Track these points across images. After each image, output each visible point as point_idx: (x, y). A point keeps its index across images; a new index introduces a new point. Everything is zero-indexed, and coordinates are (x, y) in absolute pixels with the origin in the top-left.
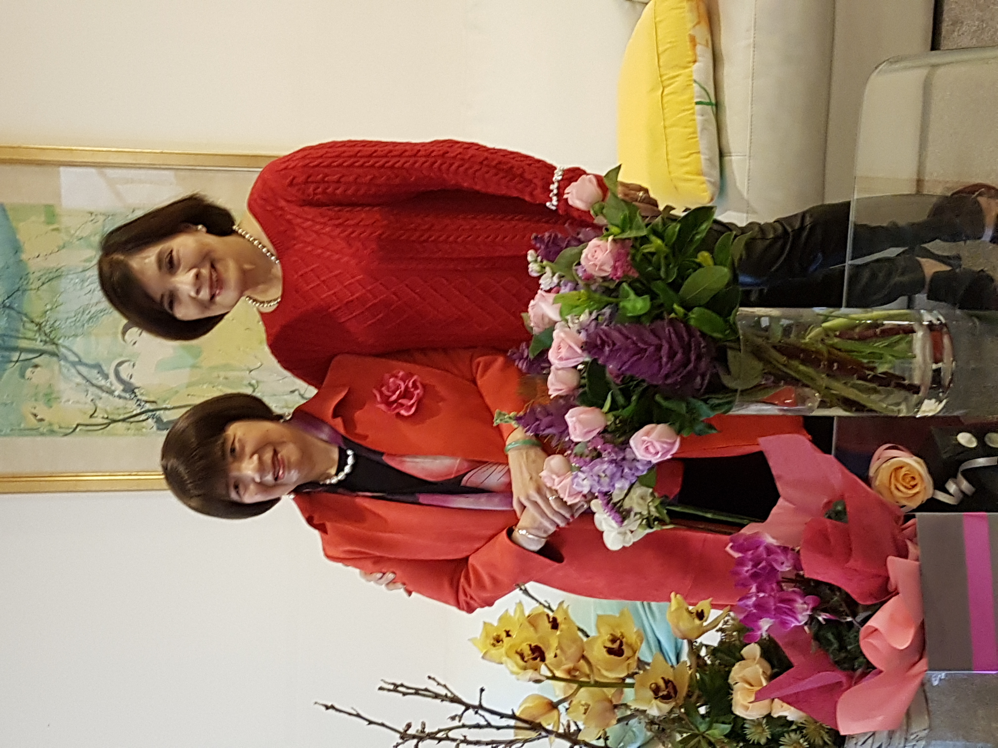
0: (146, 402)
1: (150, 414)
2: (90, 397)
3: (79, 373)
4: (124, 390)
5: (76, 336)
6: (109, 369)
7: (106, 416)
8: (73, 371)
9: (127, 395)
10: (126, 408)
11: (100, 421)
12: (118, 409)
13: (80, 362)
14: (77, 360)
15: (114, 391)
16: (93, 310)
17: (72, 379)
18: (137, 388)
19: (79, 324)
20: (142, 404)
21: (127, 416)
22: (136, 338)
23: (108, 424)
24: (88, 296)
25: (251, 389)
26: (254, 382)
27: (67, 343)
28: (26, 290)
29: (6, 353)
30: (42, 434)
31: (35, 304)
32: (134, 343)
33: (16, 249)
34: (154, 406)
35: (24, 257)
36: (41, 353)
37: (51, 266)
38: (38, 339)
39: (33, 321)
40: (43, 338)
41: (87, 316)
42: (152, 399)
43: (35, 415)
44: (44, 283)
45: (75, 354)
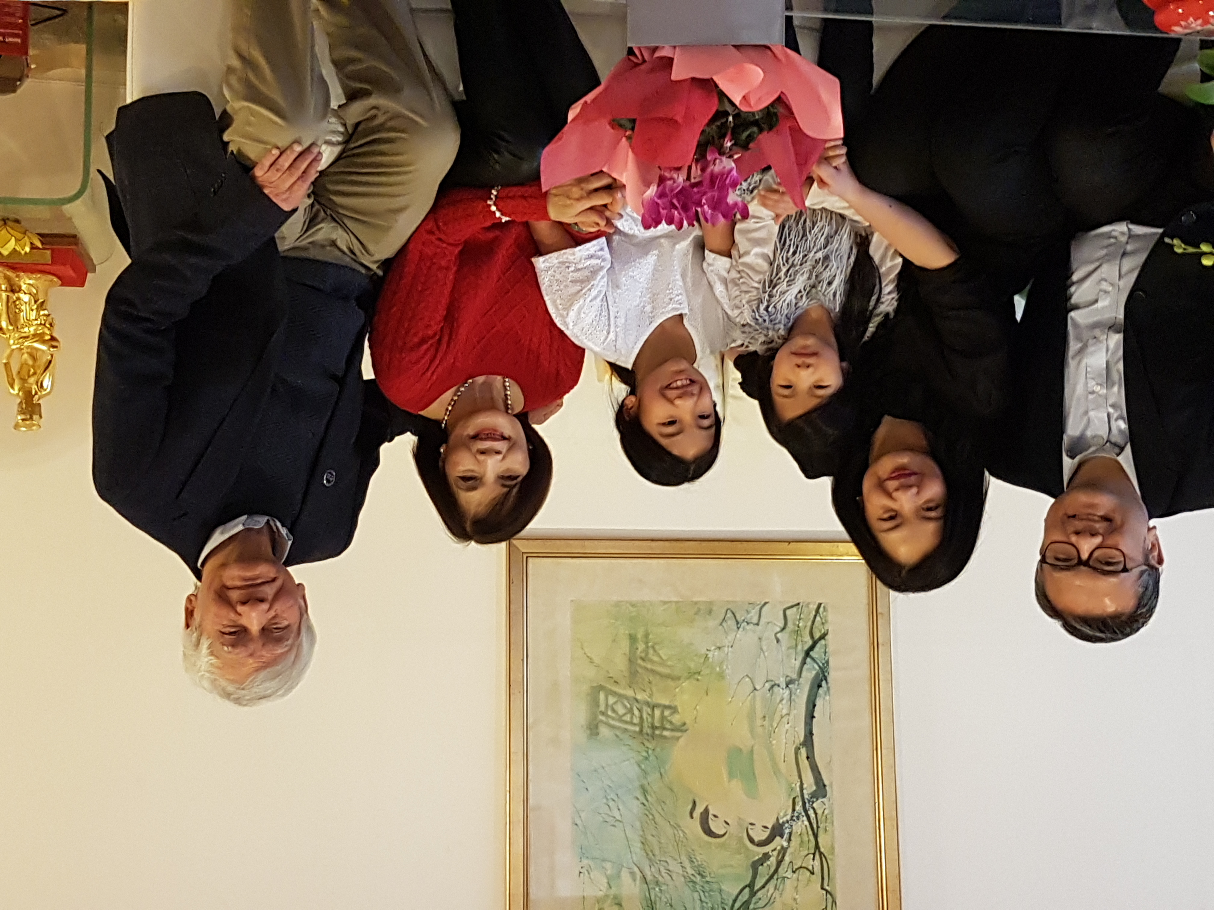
0: (794, 810)
1: (807, 805)
2: (789, 874)
3: (763, 887)
4: (782, 837)
5: (721, 891)
6: (758, 854)
7: (812, 856)
8: (759, 894)
9: (788, 831)
10: (800, 835)
11: (817, 863)
12: (803, 842)
14: (747, 890)
15: (782, 847)
16: (690, 871)
17: (769, 895)
18: (778, 819)
19: (707, 887)
20: (796, 814)
21: (810, 832)
22: (721, 820)
23: (821, 854)
24: (674, 876)
25: (776, 689)
26: (768, 685)
27: (731, 902)
32: (727, 823)
34: (799, 800)
41: (698, 878)
42: (790, 804)
45: (742, 890)
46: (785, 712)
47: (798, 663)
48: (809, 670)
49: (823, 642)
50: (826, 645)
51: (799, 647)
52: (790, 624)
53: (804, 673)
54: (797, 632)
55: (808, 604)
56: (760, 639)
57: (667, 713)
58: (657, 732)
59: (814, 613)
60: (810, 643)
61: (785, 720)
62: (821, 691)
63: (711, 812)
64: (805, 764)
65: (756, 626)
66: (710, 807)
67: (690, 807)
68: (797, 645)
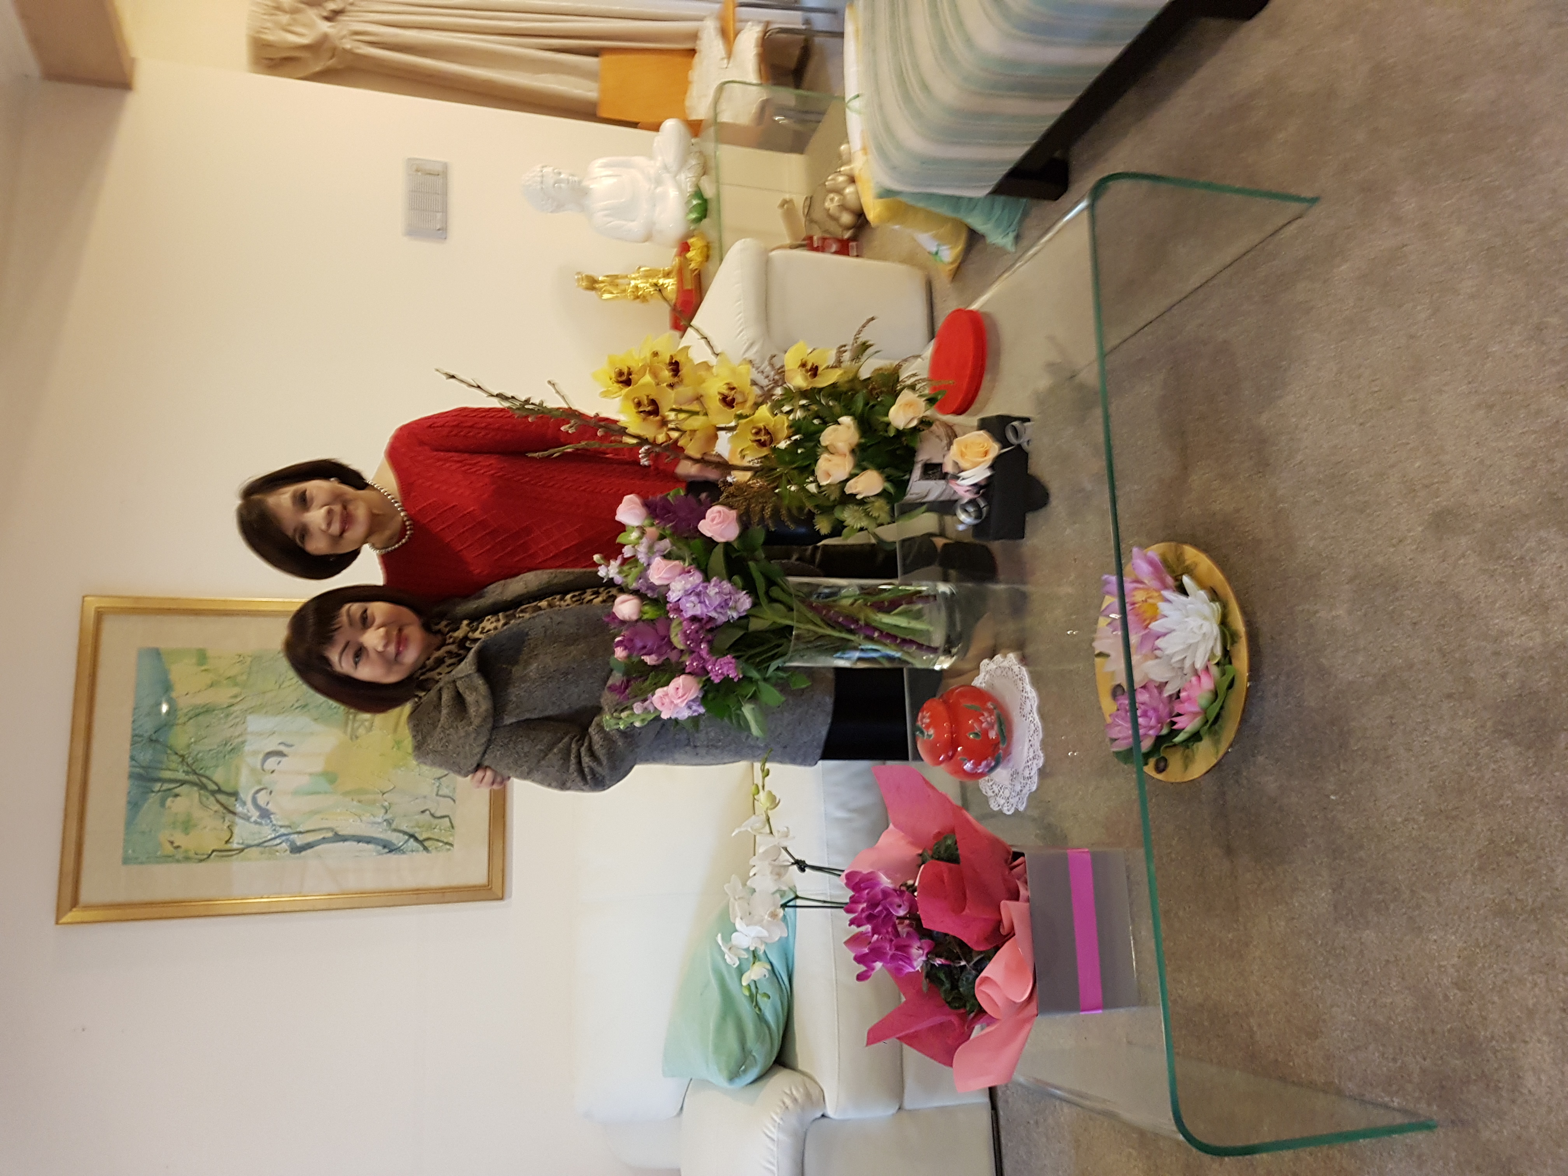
0: (281, 827)
1: (284, 838)
2: (227, 823)
3: (218, 801)
4: (259, 817)
5: (216, 766)
6: (246, 797)
7: (241, 841)
8: (212, 799)
9: (264, 822)
10: (260, 833)
11: (235, 846)
12: (254, 834)
13: (220, 791)
15: (251, 817)
16: (235, 742)
17: (211, 807)
18: (272, 814)
19: (221, 755)
20: (278, 828)
21: (262, 840)
22: (275, 767)
23: (243, 850)
24: (231, 729)
25: (383, 811)
26: (386, 804)
27: (208, 773)
28: (173, 725)
29: (149, 784)
30: (178, 861)
31: (180, 738)
32: (273, 772)
33: (167, 687)
34: (289, 830)
35: (174, 695)
36: (183, 783)
37: (199, 702)
38: (181, 771)
39: (176, 754)
40: (186, 768)
41: (228, 748)
42: (287, 823)
43: (172, 843)
44: (190, 718)
45: (216, 784)
46: (364, 818)
47: (404, 828)
48: (398, 838)
49: (421, 848)
50: (418, 851)
51: (417, 829)
52: (437, 821)
53: (396, 834)
54: (430, 827)
55: (452, 835)
56: (425, 797)
57: (367, 724)
58: (351, 717)
59: (445, 840)
60: (421, 838)
61: (357, 819)
62: (380, 848)
63: (284, 759)
64: (319, 836)
65: (434, 794)
66: (286, 758)
67: (289, 742)
68: (419, 827)
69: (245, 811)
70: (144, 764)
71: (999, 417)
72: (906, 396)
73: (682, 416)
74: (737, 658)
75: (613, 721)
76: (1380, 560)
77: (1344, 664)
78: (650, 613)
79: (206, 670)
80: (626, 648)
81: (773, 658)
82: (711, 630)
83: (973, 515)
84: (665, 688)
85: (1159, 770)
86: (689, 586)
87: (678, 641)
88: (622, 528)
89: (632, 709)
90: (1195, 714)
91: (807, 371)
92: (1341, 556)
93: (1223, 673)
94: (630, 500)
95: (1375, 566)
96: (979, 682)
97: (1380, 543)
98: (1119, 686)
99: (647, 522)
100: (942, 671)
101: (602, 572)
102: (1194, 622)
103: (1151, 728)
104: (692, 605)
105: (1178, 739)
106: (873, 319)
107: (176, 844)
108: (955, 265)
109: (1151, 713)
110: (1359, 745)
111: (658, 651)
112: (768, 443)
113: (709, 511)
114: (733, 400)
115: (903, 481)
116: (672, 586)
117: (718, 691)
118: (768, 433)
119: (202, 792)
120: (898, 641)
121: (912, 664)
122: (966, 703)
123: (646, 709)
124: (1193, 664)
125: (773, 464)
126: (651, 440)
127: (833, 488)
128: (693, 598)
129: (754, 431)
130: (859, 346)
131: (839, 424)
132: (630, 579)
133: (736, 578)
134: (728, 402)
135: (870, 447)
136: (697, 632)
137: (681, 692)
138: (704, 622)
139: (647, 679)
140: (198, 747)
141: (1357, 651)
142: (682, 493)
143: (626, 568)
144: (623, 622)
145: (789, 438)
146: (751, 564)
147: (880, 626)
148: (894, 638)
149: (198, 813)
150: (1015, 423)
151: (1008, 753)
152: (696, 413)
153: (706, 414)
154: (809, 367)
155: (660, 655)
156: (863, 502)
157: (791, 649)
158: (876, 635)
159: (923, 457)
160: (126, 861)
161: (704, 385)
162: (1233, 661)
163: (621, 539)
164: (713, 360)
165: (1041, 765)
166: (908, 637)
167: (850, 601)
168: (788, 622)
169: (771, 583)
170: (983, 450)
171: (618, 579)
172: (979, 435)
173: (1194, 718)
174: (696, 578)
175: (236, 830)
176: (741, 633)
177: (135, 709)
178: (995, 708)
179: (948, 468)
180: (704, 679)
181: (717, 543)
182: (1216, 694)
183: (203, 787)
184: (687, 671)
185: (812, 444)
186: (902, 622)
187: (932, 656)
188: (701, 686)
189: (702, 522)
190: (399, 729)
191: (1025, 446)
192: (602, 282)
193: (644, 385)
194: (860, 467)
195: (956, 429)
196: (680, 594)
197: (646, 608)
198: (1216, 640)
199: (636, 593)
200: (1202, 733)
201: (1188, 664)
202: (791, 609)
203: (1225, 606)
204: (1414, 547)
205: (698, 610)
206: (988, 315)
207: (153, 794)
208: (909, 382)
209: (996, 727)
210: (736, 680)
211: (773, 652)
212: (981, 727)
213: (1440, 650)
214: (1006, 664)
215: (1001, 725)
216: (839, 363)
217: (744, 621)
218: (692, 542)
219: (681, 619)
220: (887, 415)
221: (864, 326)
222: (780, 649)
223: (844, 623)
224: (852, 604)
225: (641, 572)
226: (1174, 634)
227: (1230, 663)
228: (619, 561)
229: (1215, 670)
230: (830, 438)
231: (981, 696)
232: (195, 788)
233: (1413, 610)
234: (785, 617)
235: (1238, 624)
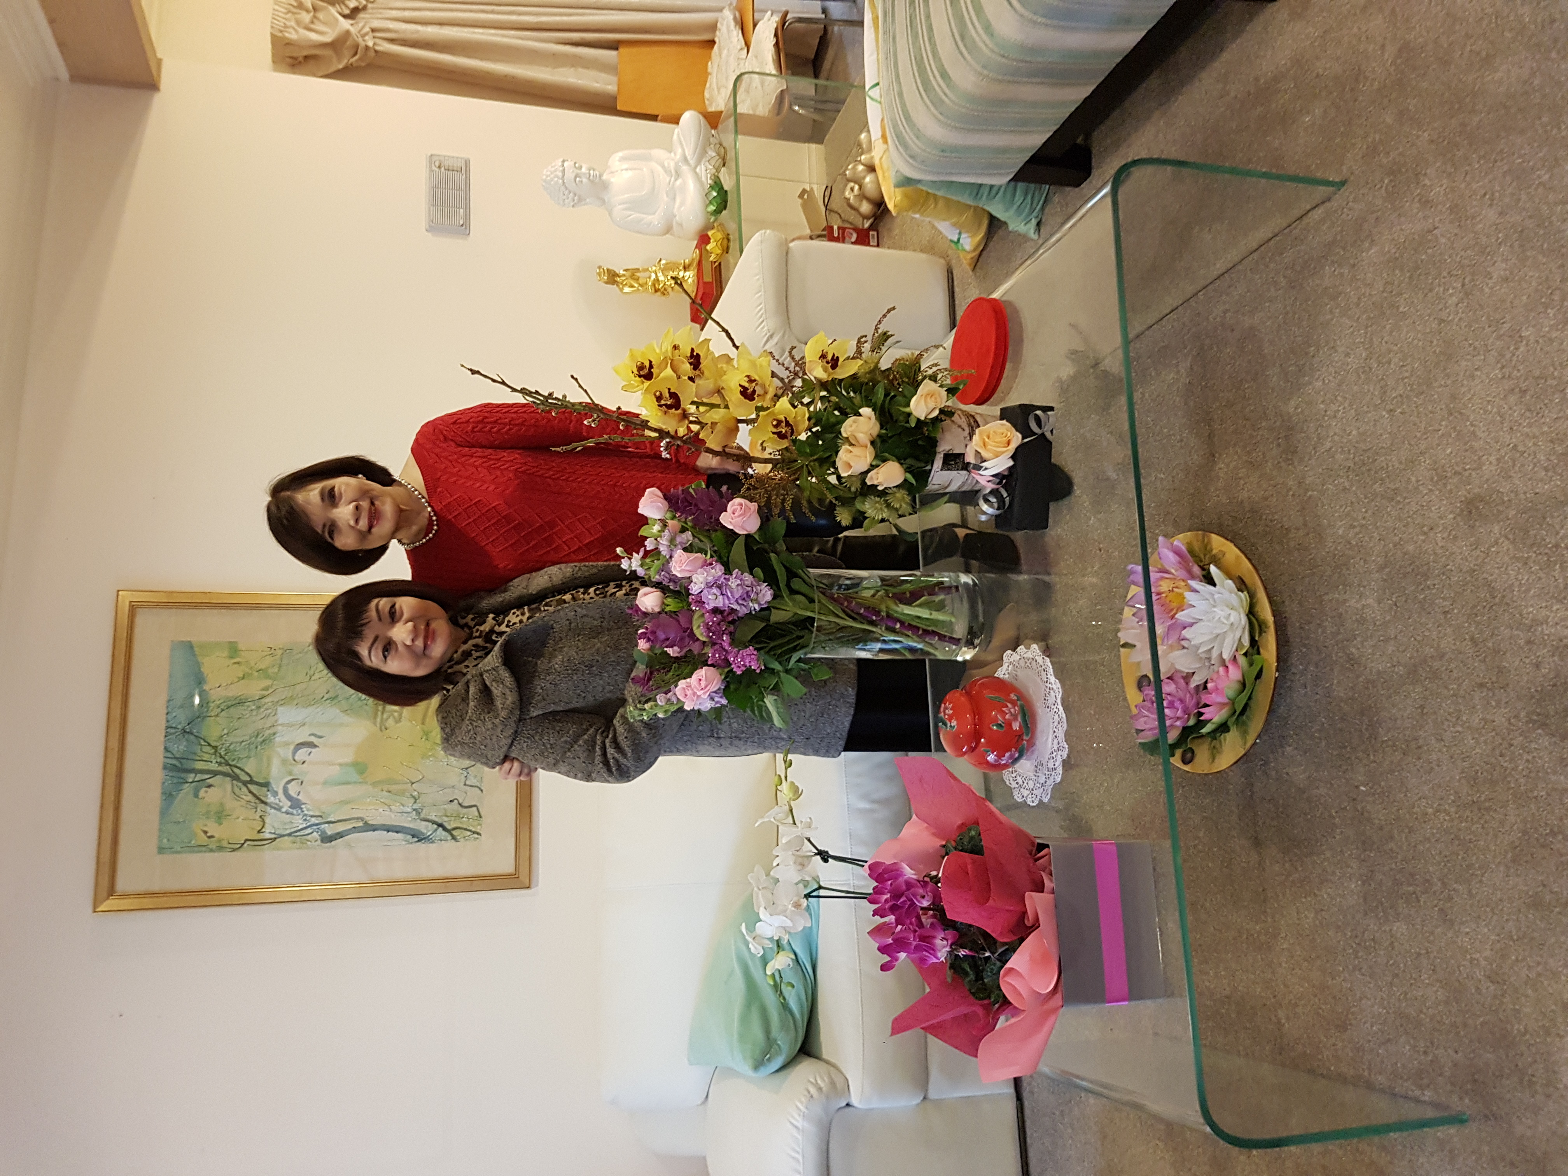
0: (312, 816)
1: (315, 827)
2: (259, 813)
3: (250, 792)
4: (290, 807)
5: (249, 757)
6: (278, 788)
7: (273, 831)
8: (244, 789)
9: (295, 812)
10: (291, 823)
11: (268, 836)
12: (285, 824)
13: (252, 782)
14: (248, 779)
15: (282, 807)
16: (267, 733)
17: (243, 797)
18: (303, 804)
19: (252, 746)
20: (308, 818)
21: (293, 830)
22: (305, 758)
23: (275, 839)
24: (263, 721)
25: (413, 800)
26: (415, 794)
27: (238, 765)
28: (206, 717)
29: (183, 775)
30: (212, 851)
31: (213, 729)
32: (304, 763)
33: (200, 680)
34: (320, 820)
35: (206, 687)
36: (215, 773)
37: (230, 694)
38: (214, 761)
39: (209, 745)
40: (219, 760)
41: (260, 739)
42: (317, 814)
43: (205, 832)
44: (222, 710)
45: (247, 774)
46: (393, 807)
47: (434, 818)
48: (426, 827)
49: (450, 838)
50: (446, 840)
51: (446, 819)
52: (464, 811)
53: (424, 824)
54: (458, 817)
55: (480, 824)
56: (453, 787)
57: (396, 714)
58: (380, 708)
59: (473, 830)
60: (449, 827)
61: (386, 808)
62: (409, 837)
63: (314, 750)
64: (349, 826)
65: (462, 784)
66: (317, 749)
67: (319, 734)
68: (447, 816)
69: (277, 801)
70: (178, 756)
71: (1020, 405)
72: (927, 386)
73: (702, 409)
74: (758, 649)
75: (636, 713)
76: (1411, 548)
77: (1373, 654)
78: (672, 605)
79: (238, 663)
80: (649, 640)
81: (795, 649)
82: (733, 622)
83: (996, 505)
84: (688, 680)
85: (1185, 762)
86: (710, 579)
87: (700, 633)
88: (644, 521)
89: (656, 701)
90: (1224, 705)
91: (828, 363)
92: (1371, 545)
93: (1251, 664)
94: (652, 493)
95: (1405, 554)
96: (1002, 673)
97: (1411, 530)
98: (1146, 676)
99: (669, 515)
100: (965, 662)
101: (625, 564)
102: (1220, 612)
103: (1178, 718)
104: (714, 597)
105: (1204, 731)
106: (894, 308)
107: (209, 834)
108: (978, 252)
109: (1177, 704)
110: (1390, 735)
111: (681, 644)
112: (789, 434)
113: (730, 503)
114: (754, 391)
115: (925, 471)
116: (694, 580)
117: (741, 682)
118: (788, 424)
119: (234, 782)
120: (921, 632)
121: (935, 655)
122: (988, 695)
123: (669, 700)
124: (1221, 654)
125: (794, 456)
126: (672, 433)
127: (854, 479)
128: (715, 590)
129: (775, 423)
130: (879, 337)
131: (860, 415)
132: (652, 572)
133: (758, 570)
134: (747, 394)
135: (891, 437)
136: (719, 624)
137: (703, 683)
138: (725, 614)
139: (669, 671)
140: (231, 739)
141: (1387, 640)
142: (704, 486)
143: (648, 560)
144: (646, 614)
145: (810, 430)
146: (772, 555)
147: (902, 618)
148: (915, 629)
149: (230, 804)
150: (1039, 412)
151: (1031, 743)
152: (718, 406)
153: (727, 407)
154: (829, 357)
155: (681, 648)
156: (884, 493)
157: (813, 640)
158: (898, 626)
159: (943, 447)
160: (161, 850)
161: (725, 377)
162: (1261, 651)
163: (643, 532)
164: (733, 353)
165: (1065, 756)
166: (930, 629)
167: (872, 592)
168: (809, 614)
169: (791, 574)
170: (1005, 440)
171: (641, 572)
172: (1002, 425)
173: (1222, 709)
174: (718, 570)
175: (268, 820)
176: (763, 624)
177: (169, 701)
178: (1018, 700)
179: (970, 458)
180: (726, 670)
181: (739, 535)
182: (1244, 685)
183: (236, 778)
184: (709, 663)
185: (834, 435)
186: (924, 613)
187: (954, 647)
188: (723, 677)
189: (723, 514)
190: (427, 720)
191: (1048, 435)
192: (624, 275)
193: (666, 379)
194: (880, 458)
195: (978, 418)
196: (703, 586)
197: (669, 601)
198: (1244, 628)
199: (658, 585)
200: (1229, 723)
201: (1215, 654)
202: (812, 601)
203: (1252, 596)
204: (1445, 535)
205: (720, 602)
206: (1010, 303)
207: (187, 785)
208: (930, 372)
209: (1019, 719)
210: (758, 671)
211: (795, 644)
212: (1004, 718)
213: (1472, 639)
214: (1029, 655)
215: (1024, 715)
216: (859, 353)
217: (764, 613)
218: (713, 535)
219: (703, 611)
220: (908, 405)
221: (885, 316)
222: (801, 641)
223: (866, 614)
224: (873, 596)
225: (663, 565)
226: (1200, 624)
227: (1259, 653)
228: (641, 553)
229: (1242, 660)
230: (850, 429)
231: (1004, 687)
232: (228, 779)
233: (1444, 599)
234: (807, 609)
235: (1266, 613)
